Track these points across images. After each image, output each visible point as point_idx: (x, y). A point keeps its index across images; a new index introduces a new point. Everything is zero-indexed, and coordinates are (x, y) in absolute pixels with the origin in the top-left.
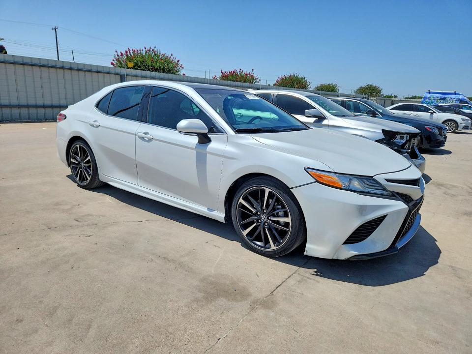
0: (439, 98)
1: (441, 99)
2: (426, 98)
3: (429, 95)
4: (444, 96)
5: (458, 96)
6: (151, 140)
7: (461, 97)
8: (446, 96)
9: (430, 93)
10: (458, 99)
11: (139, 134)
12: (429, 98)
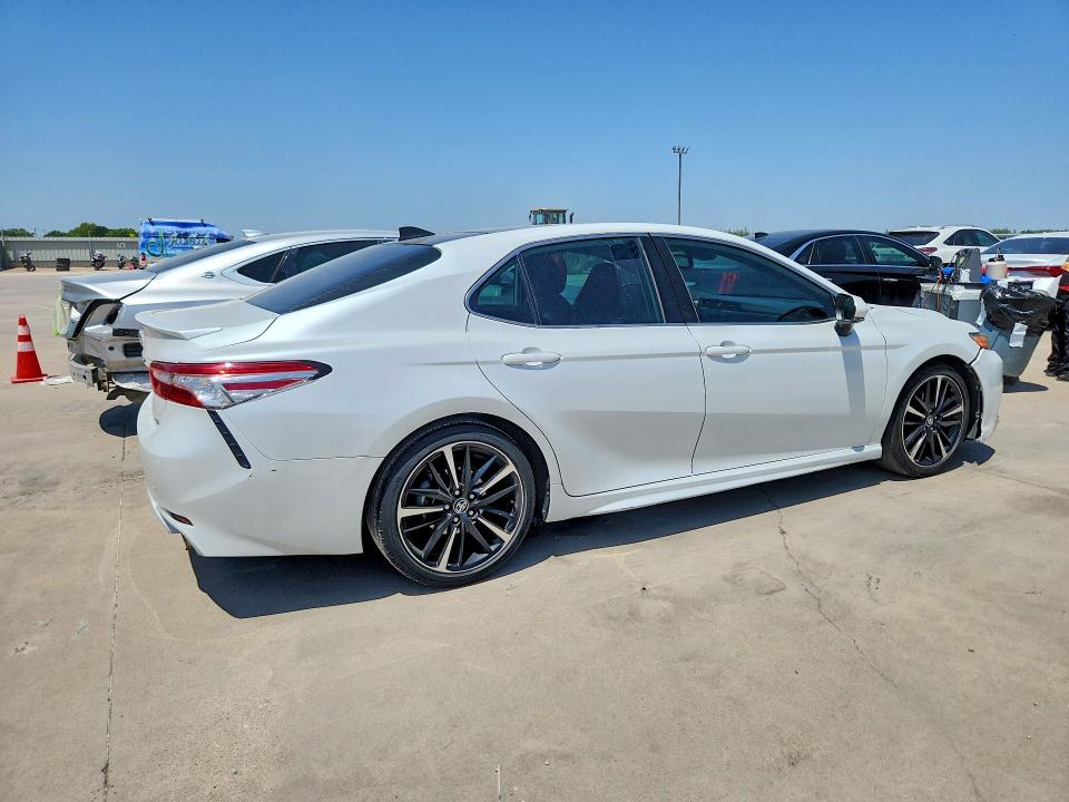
0: (176, 235)
1: (179, 236)
2: (147, 235)
3: (152, 229)
4: (183, 230)
5: (210, 228)
6: (741, 356)
7: (216, 231)
8: (188, 230)
9: (152, 223)
10: (213, 237)
11: (709, 351)
12: (155, 235)
